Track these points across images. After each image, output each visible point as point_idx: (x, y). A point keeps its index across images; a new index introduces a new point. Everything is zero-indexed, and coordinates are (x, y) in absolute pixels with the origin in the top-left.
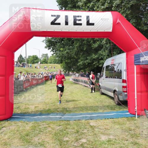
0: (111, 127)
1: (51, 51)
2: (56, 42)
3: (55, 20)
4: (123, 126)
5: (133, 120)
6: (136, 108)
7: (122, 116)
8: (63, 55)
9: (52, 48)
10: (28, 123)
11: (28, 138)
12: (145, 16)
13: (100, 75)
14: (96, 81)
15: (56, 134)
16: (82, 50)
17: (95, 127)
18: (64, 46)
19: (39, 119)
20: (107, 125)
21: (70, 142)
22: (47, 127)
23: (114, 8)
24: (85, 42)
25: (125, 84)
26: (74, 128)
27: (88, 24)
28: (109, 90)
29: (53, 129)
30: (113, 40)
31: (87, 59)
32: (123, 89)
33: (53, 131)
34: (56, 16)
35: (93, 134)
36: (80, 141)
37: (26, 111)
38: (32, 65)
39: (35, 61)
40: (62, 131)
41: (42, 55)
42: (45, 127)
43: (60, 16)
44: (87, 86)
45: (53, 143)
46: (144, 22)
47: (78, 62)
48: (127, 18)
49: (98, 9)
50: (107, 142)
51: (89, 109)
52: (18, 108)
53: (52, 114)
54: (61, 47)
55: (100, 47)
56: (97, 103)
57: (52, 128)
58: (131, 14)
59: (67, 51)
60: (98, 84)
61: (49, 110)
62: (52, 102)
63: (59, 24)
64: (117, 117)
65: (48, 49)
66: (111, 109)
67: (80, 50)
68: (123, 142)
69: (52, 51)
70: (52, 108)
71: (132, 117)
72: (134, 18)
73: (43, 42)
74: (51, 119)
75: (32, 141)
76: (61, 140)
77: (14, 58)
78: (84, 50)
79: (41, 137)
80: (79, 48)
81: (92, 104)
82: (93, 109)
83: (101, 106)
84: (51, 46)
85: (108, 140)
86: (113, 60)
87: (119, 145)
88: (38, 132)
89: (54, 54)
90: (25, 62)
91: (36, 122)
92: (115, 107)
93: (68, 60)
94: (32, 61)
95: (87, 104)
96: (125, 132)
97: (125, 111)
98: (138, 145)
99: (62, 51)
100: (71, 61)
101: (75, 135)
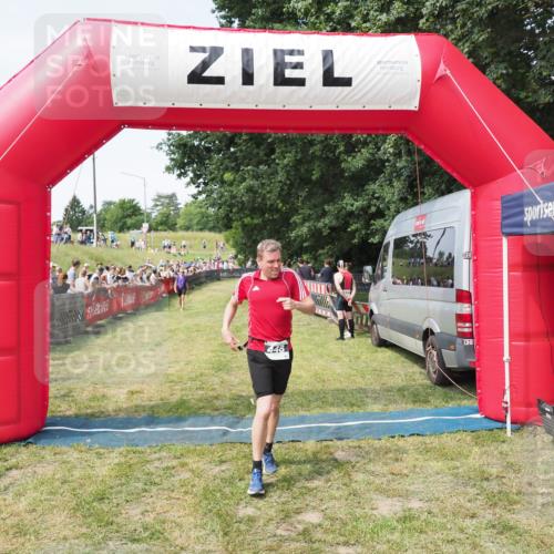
0: (415, 466)
1: (188, 184)
2: (208, 150)
3: (205, 65)
4: (458, 464)
5: (497, 441)
6: (507, 397)
7: (454, 428)
8: (233, 197)
9: (194, 171)
10: (102, 451)
11: (105, 507)
12: (544, 52)
13: (374, 271)
14: (356, 294)
15: (207, 494)
16: (306, 181)
17: (353, 467)
18: (238, 166)
19: (144, 439)
20: (397, 460)
21: (261, 522)
22: (174, 468)
23: (427, 20)
24: (316, 149)
25: (466, 305)
27: (330, 79)
28: (408, 330)
29: (197, 474)
30: (421, 142)
31: (324, 214)
32: (461, 324)
33: (196, 481)
34: (208, 50)
35: (347, 492)
36: (299, 517)
37: (95, 407)
38: (117, 235)
39: (129, 221)
40: (230, 481)
41: (156, 200)
42: (168, 468)
43: (222, 49)
44: (324, 313)
45: (196, 526)
46: (541, 74)
47: (290, 224)
48: (474, 58)
49: (364, 25)
50: (397, 521)
51: (330, 399)
52: (64, 396)
53: (191, 420)
54: (226, 169)
55: (374, 169)
56: (363, 377)
57: (192, 471)
58: (490, 42)
59: (250, 182)
60: (366, 307)
61: (182, 403)
62: (193, 375)
63: (220, 80)
64: (437, 430)
65: (179, 176)
66: (415, 402)
67: (299, 178)
68: (459, 521)
69: (194, 183)
70: (195, 397)
71: (492, 430)
72: (501, 59)
73: (157, 147)
74: (190, 439)
75: (119, 520)
76: (228, 515)
77: (50, 211)
78: (314, 178)
79: (153, 503)
80: (293, 173)
81: (341, 382)
82: (347, 400)
83: (378, 388)
84: (189, 164)
85: (400, 514)
86: (422, 217)
87: (445, 533)
88: (140, 485)
89: (200, 193)
90: (91, 223)
91: (134, 448)
92: (429, 394)
93: (253, 218)
94: (116, 223)
95: (324, 381)
96: (466, 484)
97: (465, 407)
98: (512, 533)
99: (231, 184)
100: (263, 221)
101: (280, 497)
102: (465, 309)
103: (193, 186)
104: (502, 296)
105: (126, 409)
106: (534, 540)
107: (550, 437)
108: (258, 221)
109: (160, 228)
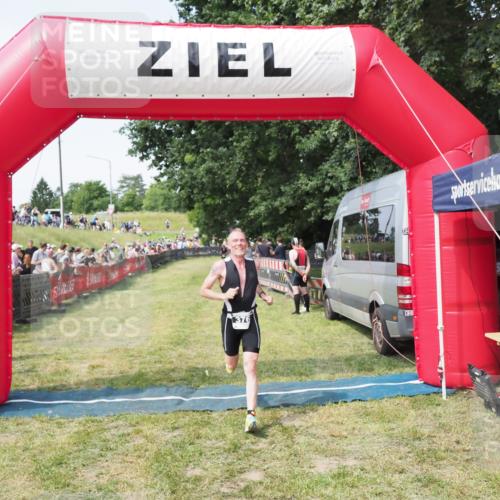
0: (354, 429)
1: (150, 166)
2: (169, 133)
3: (154, 58)
4: (394, 426)
5: (432, 404)
6: (442, 364)
7: (393, 393)
8: (194, 178)
9: (155, 154)
10: (62, 421)
11: (62, 471)
12: (474, 40)
13: (325, 248)
15: (159, 457)
16: (262, 162)
17: (297, 430)
18: (198, 148)
19: (103, 409)
20: (338, 423)
21: (206, 482)
22: (129, 435)
23: (366, 11)
24: (272, 131)
25: (407, 278)
26: (223, 436)
28: (356, 303)
29: (150, 439)
31: (281, 194)
32: (401, 296)
33: (150, 446)
34: (156, 44)
35: (288, 453)
36: (243, 476)
37: (57, 381)
38: (85, 216)
39: (96, 203)
40: (181, 446)
41: (122, 182)
42: (123, 435)
43: (169, 43)
44: (282, 290)
45: (146, 486)
46: (471, 60)
47: (249, 204)
48: (410, 46)
49: (308, 16)
50: (332, 478)
51: (281, 369)
52: (28, 371)
53: (148, 391)
54: (187, 151)
55: (325, 149)
56: (314, 348)
57: (146, 437)
58: (423, 31)
59: (209, 164)
60: (320, 282)
61: (140, 375)
62: (152, 349)
63: (168, 73)
64: (377, 395)
65: (142, 159)
66: (360, 370)
67: (256, 160)
68: (389, 476)
69: (156, 166)
70: (152, 369)
71: (429, 394)
72: (434, 47)
73: (120, 131)
74: (146, 409)
75: (75, 482)
76: (176, 476)
78: (270, 158)
79: (108, 466)
80: (250, 155)
81: (292, 353)
82: (297, 370)
83: (326, 358)
84: (150, 147)
85: (335, 472)
86: (368, 195)
87: (374, 487)
88: (97, 451)
89: (162, 175)
90: (58, 206)
91: (93, 418)
92: (374, 363)
93: (213, 199)
94: (82, 204)
95: (276, 353)
96: (399, 444)
97: (407, 374)
98: (436, 485)
99: (191, 166)
100: (224, 202)
101: (226, 458)
102: (406, 282)
103: (155, 169)
104: (435, 269)
105: (87, 382)
106: (454, 491)
107: (482, 400)
108: (219, 201)
109: (126, 209)
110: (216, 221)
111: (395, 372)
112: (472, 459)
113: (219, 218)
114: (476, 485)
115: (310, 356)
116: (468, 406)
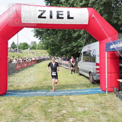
0: (86, 101)
1: (38, 39)
2: (43, 32)
3: (42, 14)
4: (96, 100)
5: (104, 96)
6: (106, 86)
7: (95, 93)
8: (48, 42)
9: (40, 37)
10: (19, 98)
11: (20, 109)
13: (79, 59)
15: (42, 107)
16: (64, 39)
17: (73, 101)
18: (50, 35)
19: (28, 95)
20: (83, 99)
21: (53, 113)
22: (35, 101)
23: (90, 5)
24: (67, 32)
25: (98, 66)
26: (56, 102)
27: (69, 17)
28: (86, 72)
30: (89, 31)
31: (68, 46)
32: (97, 70)
33: (39, 104)
34: (42, 11)
35: (72, 106)
36: (61, 112)
37: (18, 88)
39: (25, 47)
40: (47, 104)
41: (31, 43)
42: (33, 101)
43: (45, 11)
44: (68, 68)
45: (39, 114)
46: (114, 17)
47: (61, 48)
48: (100, 13)
51: (69, 87)
52: (11, 86)
53: (39, 91)
54: (47, 36)
55: (79, 36)
56: (76, 82)
57: (39, 102)
58: (104, 10)
59: (52, 39)
60: (77, 67)
61: (37, 87)
62: (39, 81)
63: (45, 18)
64: (92, 93)
65: (37, 38)
66: (87, 87)
67: (63, 38)
68: (95, 113)
70: (39, 86)
71: (103, 93)
72: (106, 13)
73: (32, 31)
74: (38, 95)
75: (22, 112)
76: (46, 111)
77: (8, 45)
78: (66, 38)
79: (30, 109)
80: (62, 37)
81: (71, 83)
82: (72, 87)
83: (79, 84)
84: (39, 35)
85: (83, 111)
86: (89, 47)
87: (92, 115)
88: (27, 105)
89: (41, 41)
90: (17, 48)
91: (26, 97)
92: (90, 86)
93: (53, 47)
94: (22, 48)
95: (68, 83)
96: (97, 105)
97: (98, 88)
98: (106, 115)
99: (48, 39)
100: (55, 48)
101: (57, 107)
102: (98, 67)
103: (40, 40)
105: (25, 89)
106: (111, 116)
107: (116, 95)
108: (54, 48)
109: (32, 49)
110: (53, 52)
111: (95, 88)
112: (114, 109)
113: (54, 51)
114: (116, 115)
115: (75, 84)
116: (112, 96)
